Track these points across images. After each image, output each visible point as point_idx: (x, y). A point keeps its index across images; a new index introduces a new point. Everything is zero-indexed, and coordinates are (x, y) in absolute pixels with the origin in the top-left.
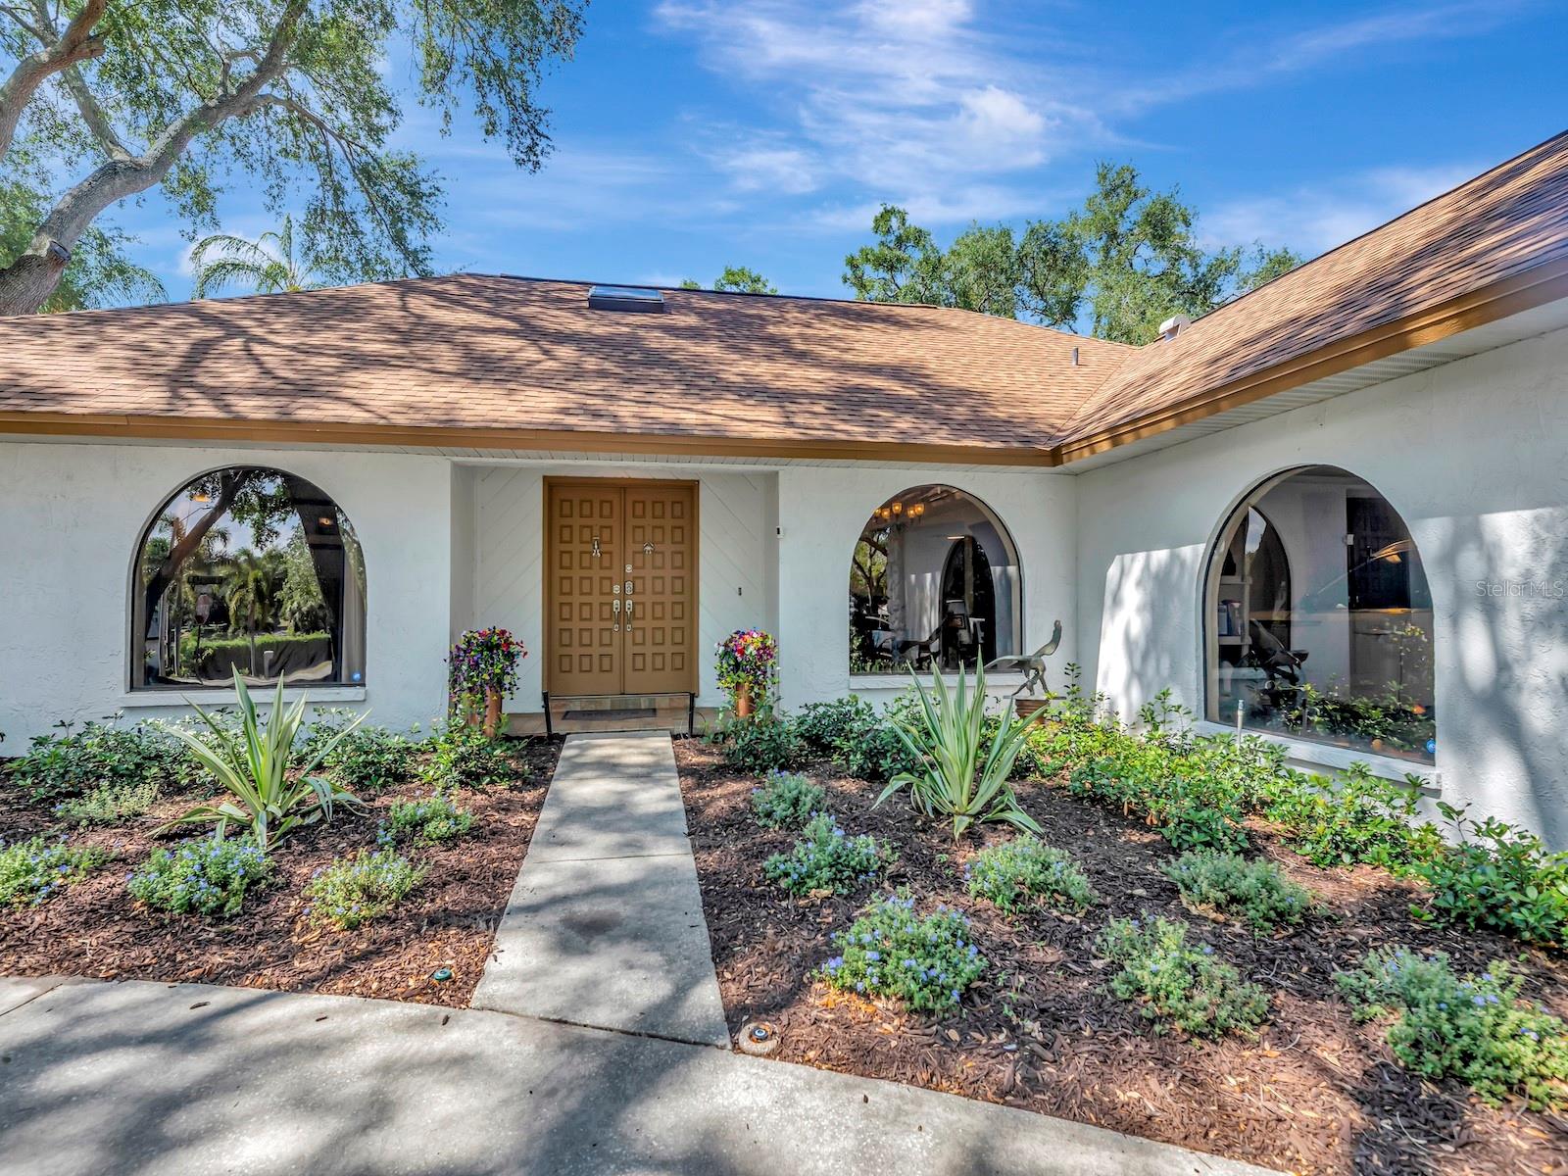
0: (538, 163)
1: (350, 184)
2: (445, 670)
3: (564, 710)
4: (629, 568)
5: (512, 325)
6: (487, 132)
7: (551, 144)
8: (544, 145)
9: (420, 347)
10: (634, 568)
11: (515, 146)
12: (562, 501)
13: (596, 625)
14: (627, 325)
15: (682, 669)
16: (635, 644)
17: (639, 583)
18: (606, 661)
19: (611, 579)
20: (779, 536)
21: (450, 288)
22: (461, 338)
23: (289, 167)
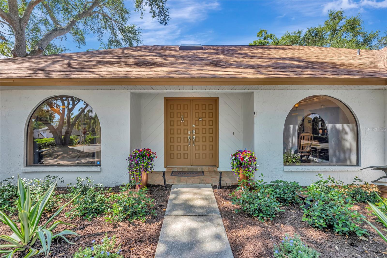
0: (166, 22)
1: (118, 33)
2: (127, 163)
3: (172, 171)
4: (194, 126)
5: (155, 54)
6: (153, 17)
7: (169, 17)
8: (168, 18)
9: (123, 60)
10: (195, 126)
11: (160, 19)
12: (171, 105)
13: (182, 144)
14: (192, 53)
15: (213, 158)
16: (196, 150)
17: (197, 131)
18: (186, 155)
19: (187, 129)
20: (254, 115)
21: (138, 48)
22: (137, 57)
23: (104, 31)
